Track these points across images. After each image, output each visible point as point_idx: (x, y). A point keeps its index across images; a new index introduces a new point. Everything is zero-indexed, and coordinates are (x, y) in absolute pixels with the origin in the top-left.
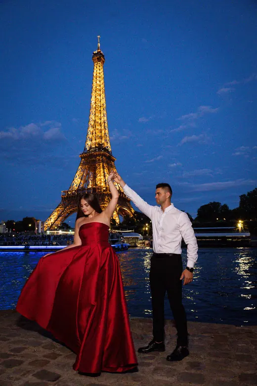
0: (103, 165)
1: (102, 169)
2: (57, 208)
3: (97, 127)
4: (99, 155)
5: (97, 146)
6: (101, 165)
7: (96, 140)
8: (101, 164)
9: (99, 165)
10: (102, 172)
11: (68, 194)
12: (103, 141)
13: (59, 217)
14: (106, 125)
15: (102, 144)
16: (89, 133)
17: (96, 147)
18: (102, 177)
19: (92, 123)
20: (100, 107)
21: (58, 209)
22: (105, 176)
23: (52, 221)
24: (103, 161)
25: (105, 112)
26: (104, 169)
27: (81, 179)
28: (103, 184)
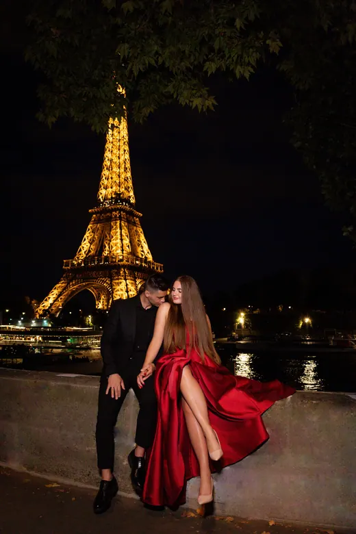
0: (120, 224)
1: (118, 230)
2: (58, 283)
3: (114, 170)
4: (115, 210)
5: (114, 196)
6: (118, 224)
7: (112, 188)
8: (118, 222)
9: (116, 223)
10: (119, 233)
11: (73, 264)
12: (123, 190)
13: (59, 296)
14: (128, 165)
15: (120, 194)
16: (104, 178)
17: (112, 198)
18: (119, 241)
19: (108, 163)
20: (119, 140)
21: (58, 285)
22: (122, 240)
23: (51, 301)
24: (120, 218)
25: (127, 148)
26: (121, 229)
27: (91, 244)
28: (119, 251)
